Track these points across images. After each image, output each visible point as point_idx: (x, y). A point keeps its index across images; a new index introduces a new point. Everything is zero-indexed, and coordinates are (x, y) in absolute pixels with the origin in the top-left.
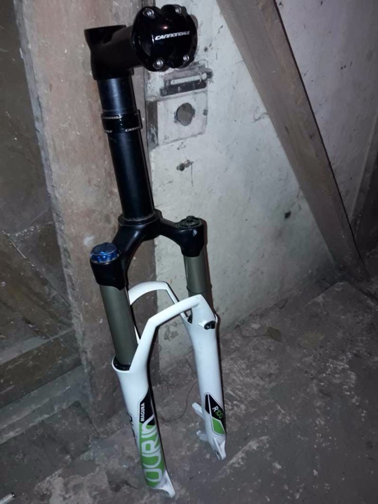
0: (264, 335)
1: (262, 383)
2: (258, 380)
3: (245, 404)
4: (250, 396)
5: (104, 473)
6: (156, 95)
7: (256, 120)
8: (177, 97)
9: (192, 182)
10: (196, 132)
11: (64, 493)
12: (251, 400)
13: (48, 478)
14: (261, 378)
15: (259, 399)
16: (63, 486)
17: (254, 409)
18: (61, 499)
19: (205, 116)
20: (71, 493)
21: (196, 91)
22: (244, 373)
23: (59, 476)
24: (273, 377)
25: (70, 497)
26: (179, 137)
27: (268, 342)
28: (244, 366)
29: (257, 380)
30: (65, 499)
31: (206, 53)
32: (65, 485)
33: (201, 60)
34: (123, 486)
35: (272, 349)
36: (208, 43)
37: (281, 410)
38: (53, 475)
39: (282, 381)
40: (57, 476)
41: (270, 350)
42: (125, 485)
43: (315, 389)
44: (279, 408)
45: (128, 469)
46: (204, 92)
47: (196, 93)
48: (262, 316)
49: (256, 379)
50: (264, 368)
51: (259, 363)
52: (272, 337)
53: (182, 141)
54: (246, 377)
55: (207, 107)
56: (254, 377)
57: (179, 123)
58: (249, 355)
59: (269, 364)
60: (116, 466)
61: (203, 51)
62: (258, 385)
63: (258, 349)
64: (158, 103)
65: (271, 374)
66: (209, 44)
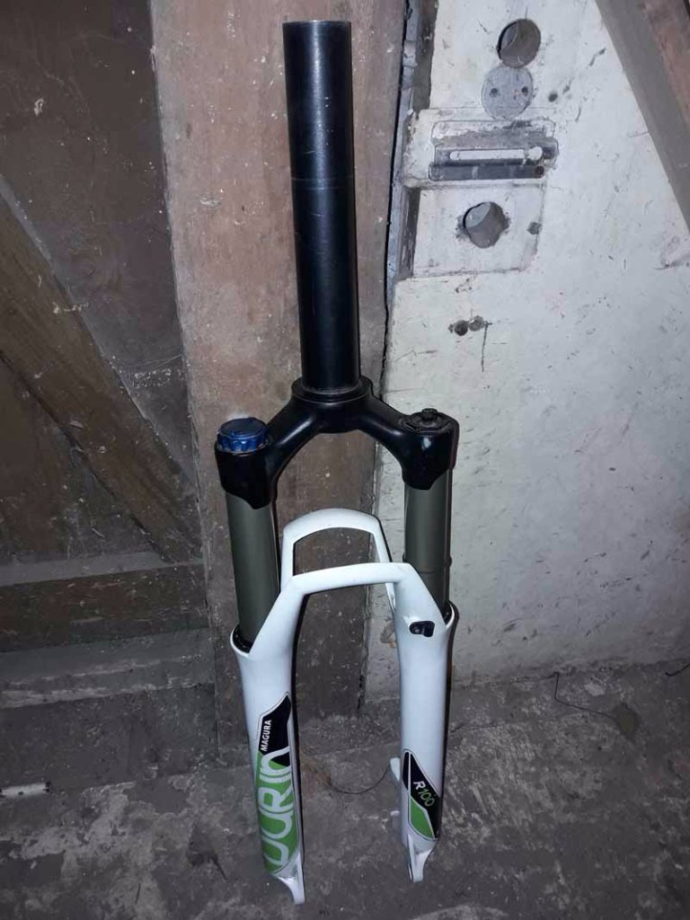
0: (603, 714)
1: (548, 804)
2: (543, 794)
3: (493, 831)
4: (510, 819)
5: (191, 824)
6: (419, 176)
7: (667, 266)
8: (468, 187)
9: (483, 362)
10: (507, 264)
11: (118, 823)
12: (507, 827)
13: (108, 787)
14: (552, 795)
15: (526, 832)
16: (122, 810)
17: (506, 848)
18: (110, 831)
19: (533, 237)
20: (127, 830)
21: (517, 181)
22: (523, 769)
23: (125, 792)
24: (578, 803)
25: (124, 834)
26: (464, 268)
27: (603, 730)
28: (529, 756)
29: (542, 796)
30: (114, 833)
31: (553, 104)
32: (127, 810)
33: (538, 118)
34: (209, 862)
35: (606, 747)
36: (560, 83)
37: (561, 876)
38: (118, 785)
39: (593, 821)
40: (122, 791)
41: (600, 749)
42: (211, 861)
43: (658, 870)
44: (559, 869)
45: (230, 838)
46: (538, 186)
47: (516, 186)
48: (618, 674)
49: (539, 791)
50: (567, 776)
51: (563, 763)
52: (619, 726)
53: (468, 276)
54: (522, 779)
55: (540, 219)
56: (538, 786)
57: (468, 240)
58: (550, 738)
59: (584, 775)
60: (216, 823)
61: (547, 100)
62: (539, 804)
63: (575, 736)
64: (423, 192)
65: (576, 796)
66: (563, 86)
